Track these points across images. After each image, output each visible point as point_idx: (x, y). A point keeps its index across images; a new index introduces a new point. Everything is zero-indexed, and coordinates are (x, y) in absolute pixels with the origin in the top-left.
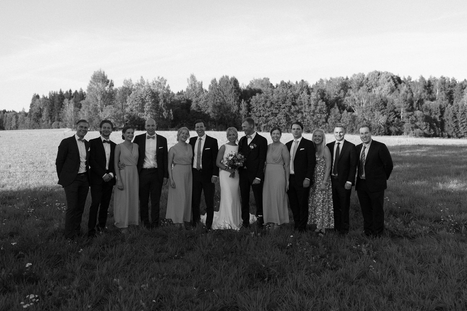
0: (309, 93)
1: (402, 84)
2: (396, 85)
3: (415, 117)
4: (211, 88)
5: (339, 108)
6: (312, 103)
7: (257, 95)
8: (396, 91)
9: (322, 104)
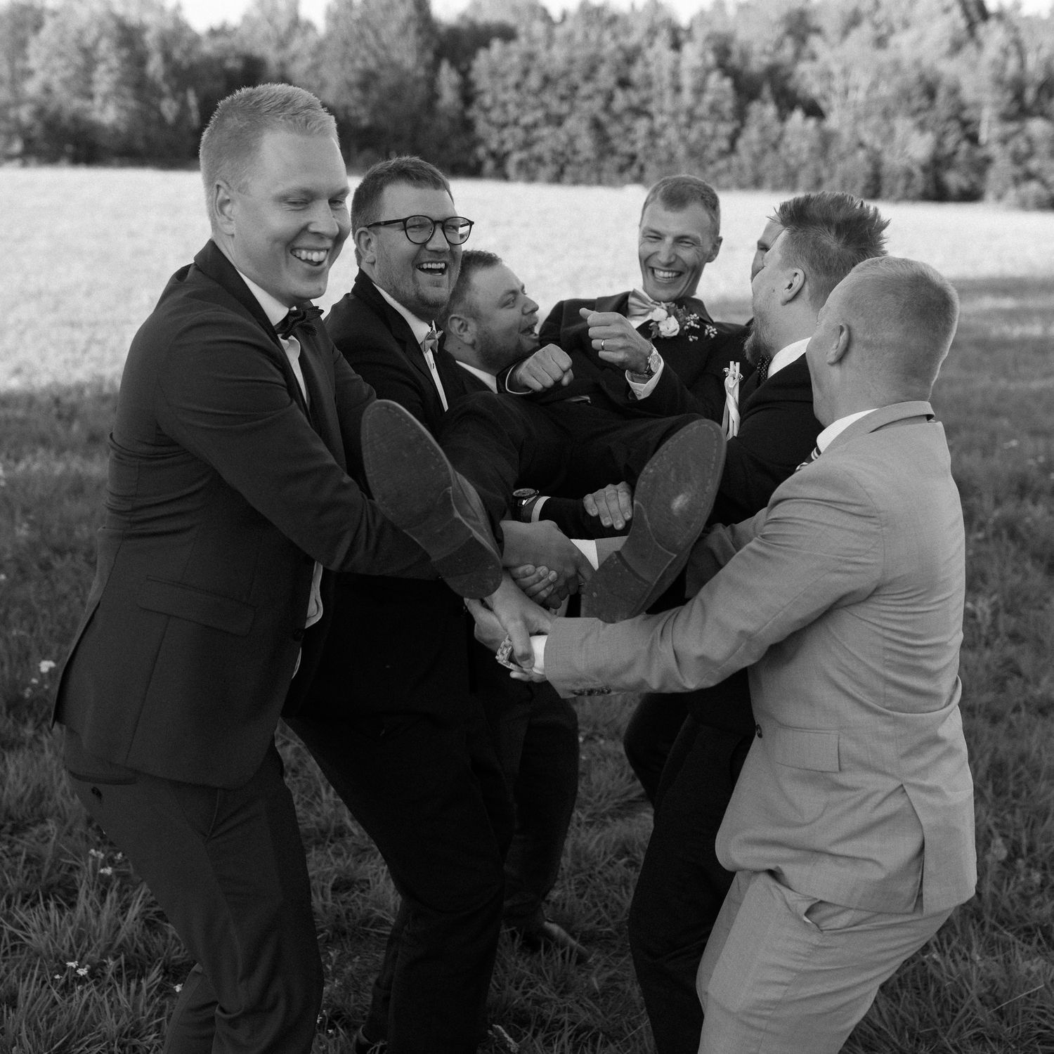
0: (676, 46)
1: (992, 23)
2: (971, 27)
3: (1029, 140)
4: (333, 17)
5: (777, 102)
6: (687, 81)
7: (497, 45)
8: (970, 49)
9: (719, 85)
